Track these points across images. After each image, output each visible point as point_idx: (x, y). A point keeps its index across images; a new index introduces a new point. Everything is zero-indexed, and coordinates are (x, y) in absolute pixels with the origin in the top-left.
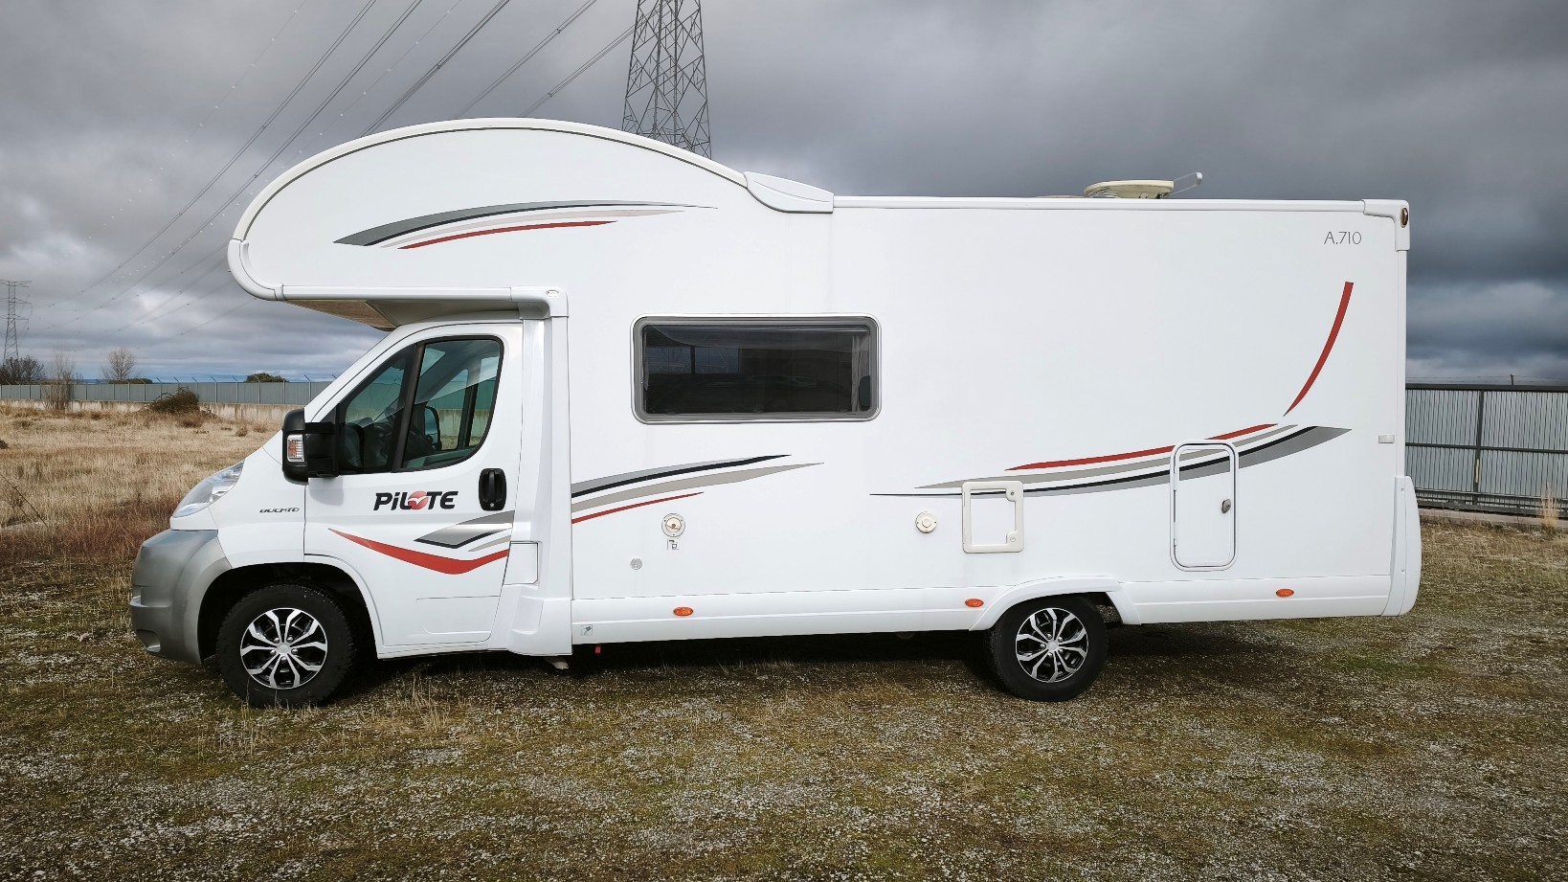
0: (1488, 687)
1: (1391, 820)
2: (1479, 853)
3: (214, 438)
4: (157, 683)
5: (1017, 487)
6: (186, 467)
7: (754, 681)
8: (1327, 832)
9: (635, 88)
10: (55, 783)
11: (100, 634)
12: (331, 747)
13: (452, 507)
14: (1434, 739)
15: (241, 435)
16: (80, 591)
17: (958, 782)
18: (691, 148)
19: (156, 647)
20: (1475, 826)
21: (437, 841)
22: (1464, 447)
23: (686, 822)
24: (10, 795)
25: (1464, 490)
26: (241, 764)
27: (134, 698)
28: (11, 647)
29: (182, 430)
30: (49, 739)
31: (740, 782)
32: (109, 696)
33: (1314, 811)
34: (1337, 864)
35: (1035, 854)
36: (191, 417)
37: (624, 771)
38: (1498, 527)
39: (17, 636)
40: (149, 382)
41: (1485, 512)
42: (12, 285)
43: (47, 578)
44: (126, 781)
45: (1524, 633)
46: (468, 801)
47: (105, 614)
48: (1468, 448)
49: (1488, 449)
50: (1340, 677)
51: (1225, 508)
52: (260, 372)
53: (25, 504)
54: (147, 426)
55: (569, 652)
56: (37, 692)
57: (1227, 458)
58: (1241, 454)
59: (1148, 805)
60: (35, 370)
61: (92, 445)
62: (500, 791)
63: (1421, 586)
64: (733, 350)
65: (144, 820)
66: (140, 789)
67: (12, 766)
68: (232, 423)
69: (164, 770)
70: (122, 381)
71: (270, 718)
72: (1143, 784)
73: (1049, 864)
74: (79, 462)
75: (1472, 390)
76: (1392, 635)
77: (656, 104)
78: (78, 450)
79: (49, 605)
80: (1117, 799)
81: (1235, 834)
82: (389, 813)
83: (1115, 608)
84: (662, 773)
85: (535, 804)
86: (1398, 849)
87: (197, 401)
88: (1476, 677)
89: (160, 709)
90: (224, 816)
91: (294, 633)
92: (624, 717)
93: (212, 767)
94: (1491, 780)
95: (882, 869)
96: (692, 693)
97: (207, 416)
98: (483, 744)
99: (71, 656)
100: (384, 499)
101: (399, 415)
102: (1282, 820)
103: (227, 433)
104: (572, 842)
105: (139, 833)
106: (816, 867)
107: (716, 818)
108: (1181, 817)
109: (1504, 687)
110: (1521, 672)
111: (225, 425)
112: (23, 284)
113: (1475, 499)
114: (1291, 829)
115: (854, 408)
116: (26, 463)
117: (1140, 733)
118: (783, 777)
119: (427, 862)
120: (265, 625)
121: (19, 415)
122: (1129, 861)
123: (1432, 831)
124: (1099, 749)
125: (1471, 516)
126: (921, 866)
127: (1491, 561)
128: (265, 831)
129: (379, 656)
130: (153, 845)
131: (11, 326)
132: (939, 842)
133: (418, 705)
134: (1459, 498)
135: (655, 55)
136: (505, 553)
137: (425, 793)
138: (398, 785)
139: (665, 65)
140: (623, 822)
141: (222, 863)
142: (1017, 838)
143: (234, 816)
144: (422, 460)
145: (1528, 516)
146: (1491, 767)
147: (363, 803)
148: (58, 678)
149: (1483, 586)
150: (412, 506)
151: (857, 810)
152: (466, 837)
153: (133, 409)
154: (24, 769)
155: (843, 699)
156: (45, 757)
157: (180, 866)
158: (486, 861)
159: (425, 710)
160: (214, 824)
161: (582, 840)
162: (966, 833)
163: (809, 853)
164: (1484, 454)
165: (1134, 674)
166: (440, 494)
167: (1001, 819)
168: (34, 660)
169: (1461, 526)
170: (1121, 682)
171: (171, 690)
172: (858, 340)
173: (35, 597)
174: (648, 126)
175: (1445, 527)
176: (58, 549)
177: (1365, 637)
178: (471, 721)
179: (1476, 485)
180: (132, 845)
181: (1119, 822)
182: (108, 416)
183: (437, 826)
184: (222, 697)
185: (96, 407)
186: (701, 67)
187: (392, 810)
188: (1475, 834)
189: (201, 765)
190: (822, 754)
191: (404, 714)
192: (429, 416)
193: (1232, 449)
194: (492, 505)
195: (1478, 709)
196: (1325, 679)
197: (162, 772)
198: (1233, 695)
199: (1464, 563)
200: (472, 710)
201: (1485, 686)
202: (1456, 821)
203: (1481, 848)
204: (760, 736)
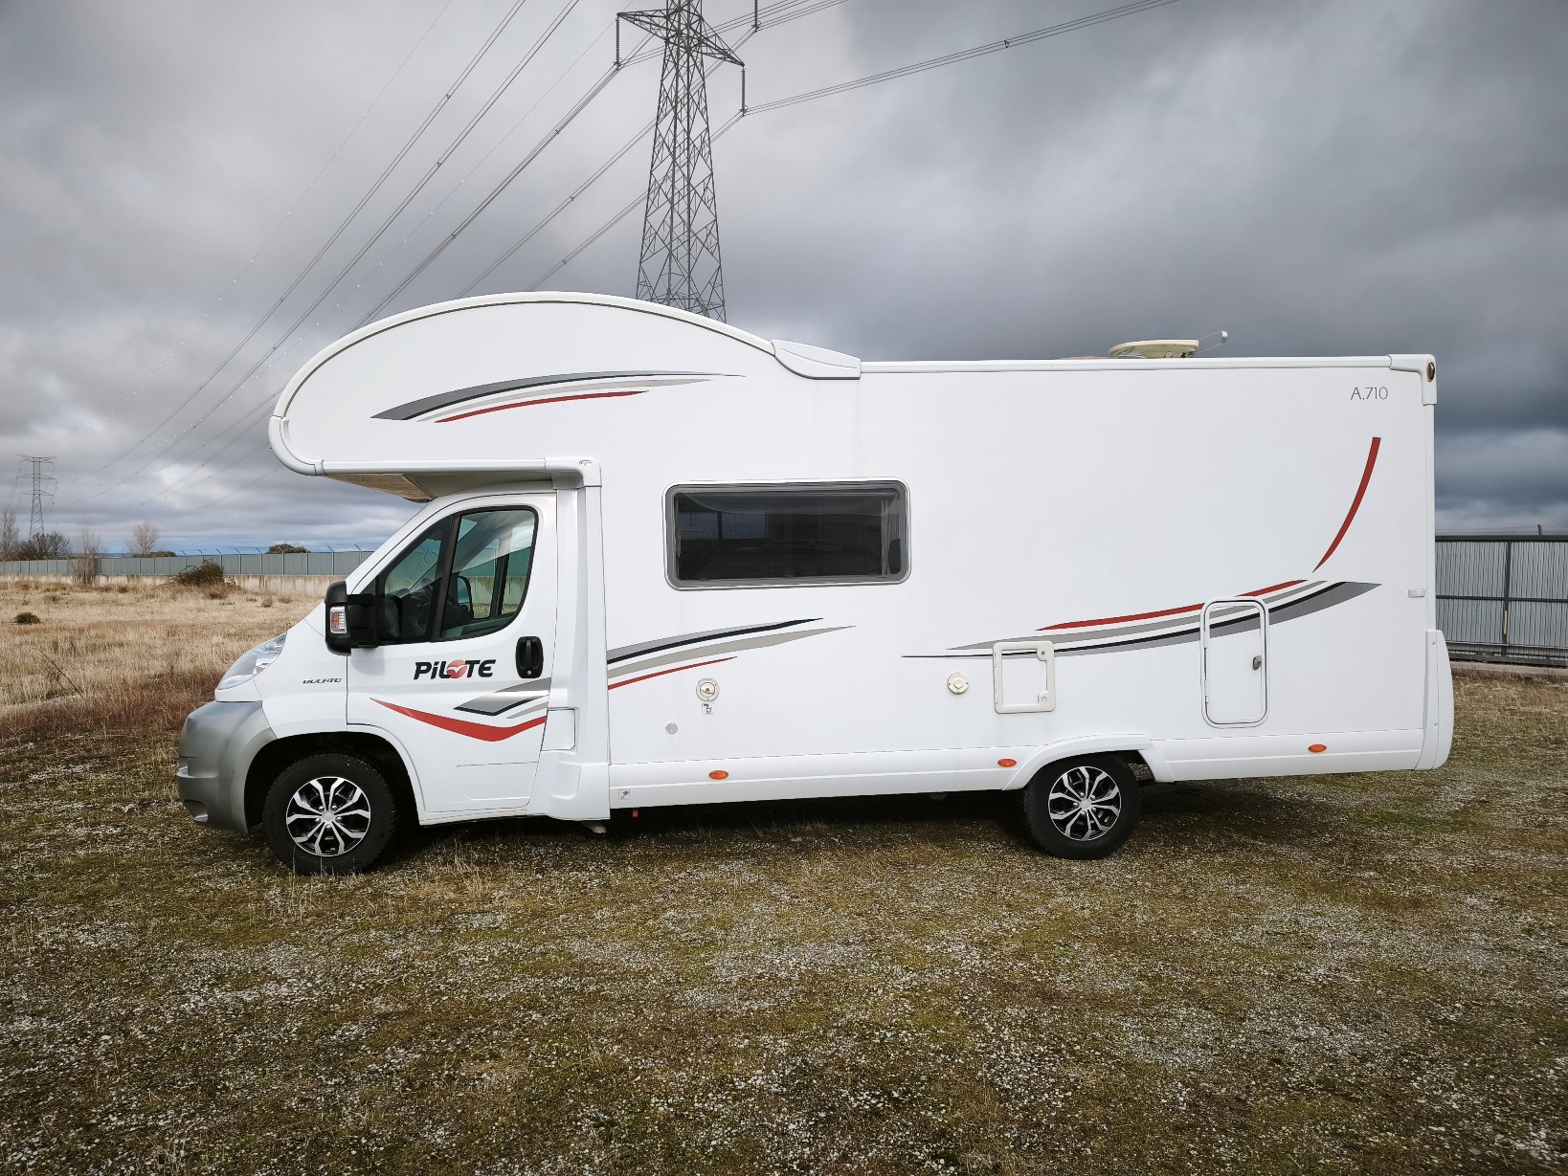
0: (1524, 840)
1: (1431, 973)
2: (1520, 1004)
3: (241, 609)
4: (204, 852)
5: (1049, 647)
6: (216, 639)
7: (788, 842)
8: (1366, 985)
9: (649, 254)
10: (113, 950)
11: (144, 805)
12: (378, 913)
13: (490, 675)
14: (1471, 892)
15: (267, 605)
16: (121, 762)
17: (996, 940)
18: (705, 312)
19: (203, 817)
20: (1515, 979)
21: (488, 1003)
22: (1491, 599)
23: (730, 982)
24: (71, 963)
25: (1492, 641)
26: (291, 930)
27: (181, 867)
28: (60, 818)
29: (208, 601)
30: (104, 907)
31: (781, 942)
32: (157, 865)
33: (1353, 965)
34: (1378, 1017)
35: (1077, 1010)
36: (216, 588)
37: (667, 933)
38: (1528, 679)
39: (64, 807)
40: (173, 555)
41: (1514, 664)
42: (37, 461)
43: (89, 751)
44: (181, 948)
45: (1559, 785)
46: (516, 964)
47: (148, 785)
48: (1496, 599)
49: (1516, 600)
50: (1374, 832)
51: (1256, 664)
52: (280, 543)
53: (62, 678)
54: (174, 598)
55: (607, 816)
56: (88, 863)
57: (1258, 615)
58: (1271, 611)
59: (1189, 961)
60: (61, 545)
61: (122, 619)
62: (546, 954)
63: (1454, 740)
64: (760, 514)
65: (202, 986)
66: (195, 956)
67: (70, 935)
68: (256, 594)
69: (217, 936)
70: (147, 556)
71: (316, 885)
72: (1181, 940)
73: (1090, 1020)
74: (112, 636)
75: (1499, 541)
76: (1424, 789)
77: (670, 270)
78: (109, 623)
79: (92, 776)
80: (1156, 955)
81: (1274, 989)
82: (439, 977)
83: (1148, 766)
84: (703, 934)
85: (581, 966)
86: (1438, 1002)
87: (222, 573)
88: (1511, 830)
89: (209, 878)
90: (279, 981)
91: (338, 801)
92: (662, 880)
93: (264, 933)
94: (1529, 932)
95: (927, 1027)
96: (728, 855)
97: (232, 587)
98: (526, 908)
99: (118, 826)
100: (424, 668)
101: (437, 584)
102: (1320, 974)
103: (252, 604)
104: (620, 1003)
105: (198, 998)
106: (861, 1025)
107: (759, 978)
108: (1220, 973)
109: (1540, 840)
110: (1556, 825)
111: (250, 596)
112: (47, 460)
113: (1504, 651)
114: (1330, 983)
115: (883, 571)
116: (60, 636)
117: (1176, 890)
118: (825, 937)
119: (480, 1023)
120: (309, 793)
121: (48, 590)
122: (1170, 1016)
123: (1472, 983)
124: (1136, 906)
125: (1500, 668)
126: (965, 1023)
127: (1522, 714)
128: (320, 996)
129: (421, 823)
130: (213, 1010)
131: (37, 501)
132: (980, 999)
133: (461, 871)
134: (1486, 650)
135: (668, 220)
136: (542, 720)
137: (474, 956)
138: (446, 949)
139: (679, 230)
140: (667, 982)
141: (281, 1026)
142: (1058, 994)
143: (289, 981)
144: (459, 630)
145: (1558, 667)
146: (1530, 919)
147: (413, 967)
148: (107, 848)
149: (1515, 739)
150: (451, 675)
151: (898, 969)
152: (516, 999)
153: (159, 582)
154: (82, 937)
155: (878, 859)
156: (101, 926)
157: (240, 1029)
158: (536, 1022)
159: (467, 875)
160: (270, 990)
161: (629, 1000)
162: (1006, 991)
163: (853, 1011)
164: (1512, 605)
165: (1167, 831)
166: (478, 662)
167: (1041, 976)
168: (81, 832)
169: (1490, 678)
170: (1154, 839)
171: (217, 859)
172: (887, 503)
173: (78, 769)
174: (661, 291)
175: (1474, 680)
176: (97, 722)
177: (1398, 792)
178: (512, 884)
179: (1504, 637)
180: (193, 1010)
181: (1158, 978)
182: (135, 589)
183: (486, 989)
184: (268, 865)
185: (122, 580)
186: (714, 231)
187: (442, 974)
188: (1514, 986)
189: (252, 931)
190: (860, 915)
191: (447, 879)
192: (461, 584)
193: (1262, 606)
194: (530, 672)
195: (1514, 862)
196: (1358, 834)
197: (215, 939)
198: (1267, 852)
199: (1495, 716)
200: (513, 874)
201: (1520, 839)
202: (1495, 973)
203: (1522, 999)
204: (797, 897)
